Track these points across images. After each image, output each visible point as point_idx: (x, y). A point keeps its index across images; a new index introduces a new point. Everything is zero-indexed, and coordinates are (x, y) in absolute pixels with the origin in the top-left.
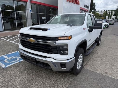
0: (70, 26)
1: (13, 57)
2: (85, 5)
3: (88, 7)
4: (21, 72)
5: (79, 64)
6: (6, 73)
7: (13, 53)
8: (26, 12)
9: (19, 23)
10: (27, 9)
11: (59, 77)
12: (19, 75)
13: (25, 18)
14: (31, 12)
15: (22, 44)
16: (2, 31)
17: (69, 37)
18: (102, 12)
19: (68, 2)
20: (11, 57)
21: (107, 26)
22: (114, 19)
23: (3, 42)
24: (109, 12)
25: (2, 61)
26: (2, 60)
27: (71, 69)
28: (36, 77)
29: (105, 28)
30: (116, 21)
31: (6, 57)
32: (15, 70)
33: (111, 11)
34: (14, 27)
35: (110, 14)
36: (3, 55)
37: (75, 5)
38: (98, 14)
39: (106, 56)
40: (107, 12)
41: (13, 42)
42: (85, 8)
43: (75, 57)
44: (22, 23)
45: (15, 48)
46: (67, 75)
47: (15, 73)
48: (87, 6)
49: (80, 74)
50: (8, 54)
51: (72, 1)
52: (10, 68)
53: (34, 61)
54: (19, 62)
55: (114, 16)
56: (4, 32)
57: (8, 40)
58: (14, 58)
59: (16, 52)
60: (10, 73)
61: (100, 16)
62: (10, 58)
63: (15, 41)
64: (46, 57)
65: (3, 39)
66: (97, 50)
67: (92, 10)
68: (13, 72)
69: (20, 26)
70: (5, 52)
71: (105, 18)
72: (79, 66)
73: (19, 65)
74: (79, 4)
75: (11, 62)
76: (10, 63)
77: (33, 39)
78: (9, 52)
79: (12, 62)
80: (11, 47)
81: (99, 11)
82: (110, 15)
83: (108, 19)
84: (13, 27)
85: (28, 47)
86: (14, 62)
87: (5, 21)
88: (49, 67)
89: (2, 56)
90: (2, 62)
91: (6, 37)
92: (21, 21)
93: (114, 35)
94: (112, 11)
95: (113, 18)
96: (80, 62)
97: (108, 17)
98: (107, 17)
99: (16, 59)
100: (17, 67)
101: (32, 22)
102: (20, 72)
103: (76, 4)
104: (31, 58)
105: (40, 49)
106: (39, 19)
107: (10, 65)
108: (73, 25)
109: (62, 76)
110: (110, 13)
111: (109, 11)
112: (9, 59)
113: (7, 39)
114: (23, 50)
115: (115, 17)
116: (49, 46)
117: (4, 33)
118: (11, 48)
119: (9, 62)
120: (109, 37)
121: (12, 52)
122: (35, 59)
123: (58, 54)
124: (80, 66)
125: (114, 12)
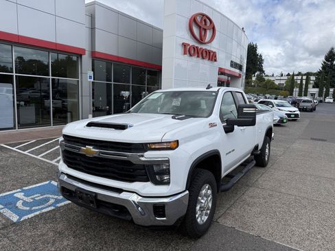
0: (178, 119)
1: (38, 195)
2: (232, 62)
3: (240, 68)
4: (59, 233)
5: (202, 211)
6: (21, 236)
7: (39, 186)
8: (79, 79)
9: (58, 106)
10: (81, 73)
11: (153, 244)
12: (54, 241)
13: (76, 95)
14: (92, 80)
15: (65, 162)
16: (12, 129)
17: (172, 143)
18: (282, 78)
19: (187, 56)
20: (33, 197)
21: (293, 116)
22: (316, 96)
23: (15, 157)
24: (300, 77)
25: (10, 206)
26: (10, 203)
27: (179, 219)
28: (95, 245)
29: (289, 120)
30: (321, 101)
31: (20, 195)
32: (44, 228)
33: (305, 75)
34: (45, 116)
35: (304, 82)
36: (14, 192)
37: (206, 61)
38: (272, 83)
39: (278, 194)
40: (295, 78)
41: (39, 157)
42: (233, 69)
43: (187, 192)
44: (67, 108)
45: (46, 173)
46: (173, 240)
47: (43, 235)
48: (236, 64)
49: (206, 236)
50: (27, 188)
51: (198, 53)
52: (30, 223)
53: (92, 202)
54: (53, 208)
55: (314, 87)
56: (17, 131)
57: (26, 153)
58: (41, 197)
59: (48, 182)
60: (29, 234)
61: (276, 89)
62: (32, 199)
63: (46, 155)
64: (120, 191)
65: (14, 149)
66: (259, 180)
67: (254, 73)
68: (36, 233)
69: (59, 115)
70: (20, 183)
71: (291, 94)
72: (201, 215)
73: (55, 215)
74: (215, 60)
75: (34, 208)
76: (31, 212)
77: (94, 148)
78: (28, 184)
79: (37, 208)
80: (34, 170)
81: (273, 75)
82: (304, 87)
83: (300, 95)
84: (42, 118)
85: (81, 168)
86: (40, 207)
87: (22, 103)
88: (128, 216)
89: (11, 192)
90: (10, 209)
91: (21, 143)
92: (64, 102)
93: (312, 139)
94: (308, 75)
95: (313, 95)
96: (203, 205)
97: (298, 90)
98: (296, 90)
99: (47, 200)
100: (49, 221)
101: (93, 105)
102: (55, 232)
103: (209, 59)
104: (87, 194)
105: (108, 172)
106: (111, 96)
107: (32, 215)
108: (188, 117)
109: (160, 243)
110: (302, 80)
111: (300, 74)
112: (28, 199)
113: (25, 149)
114: (67, 174)
115: (316, 90)
116: (128, 163)
117: (18, 134)
118: (33, 173)
119: (28, 208)
120: (297, 145)
121: (38, 183)
122: (94, 195)
123: (149, 184)
124: (206, 217)
125: (313, 78)
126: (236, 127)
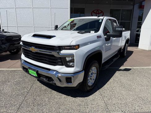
126: (111, 38)
